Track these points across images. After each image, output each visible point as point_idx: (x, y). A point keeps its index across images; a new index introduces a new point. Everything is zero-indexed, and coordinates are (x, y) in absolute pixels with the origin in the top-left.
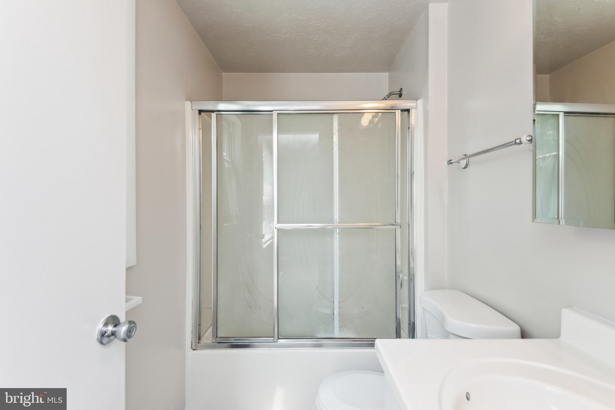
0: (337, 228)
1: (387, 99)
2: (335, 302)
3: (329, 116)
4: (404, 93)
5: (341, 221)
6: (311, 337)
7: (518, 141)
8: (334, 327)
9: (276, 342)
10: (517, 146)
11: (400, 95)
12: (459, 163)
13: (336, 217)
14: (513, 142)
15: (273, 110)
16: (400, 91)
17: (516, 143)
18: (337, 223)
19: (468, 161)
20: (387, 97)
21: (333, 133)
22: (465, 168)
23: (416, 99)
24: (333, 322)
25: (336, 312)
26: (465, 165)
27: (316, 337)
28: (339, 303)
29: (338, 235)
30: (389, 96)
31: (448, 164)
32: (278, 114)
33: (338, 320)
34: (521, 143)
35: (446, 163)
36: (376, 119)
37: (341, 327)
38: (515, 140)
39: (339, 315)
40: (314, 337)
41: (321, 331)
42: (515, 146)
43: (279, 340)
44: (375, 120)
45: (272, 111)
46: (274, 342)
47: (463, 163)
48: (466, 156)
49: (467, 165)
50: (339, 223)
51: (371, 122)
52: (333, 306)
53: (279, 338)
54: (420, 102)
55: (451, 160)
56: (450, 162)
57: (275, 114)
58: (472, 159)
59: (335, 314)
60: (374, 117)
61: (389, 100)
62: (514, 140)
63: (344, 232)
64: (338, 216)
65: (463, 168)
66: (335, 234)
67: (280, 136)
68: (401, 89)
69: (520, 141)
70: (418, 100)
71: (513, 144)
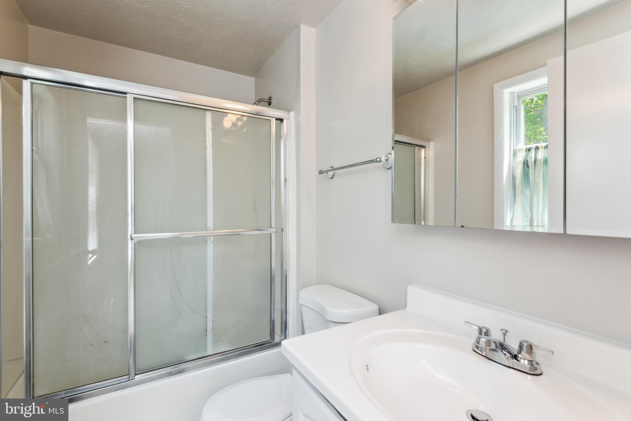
0: (211, 236)
1: (257, 105)
2: (208, 317)
3: (202, 111)
4: (273, 101)
5: (216, 227)
6: (180, 362)
7: (378, 160)
8: (206, 344)
9: (133, 380)
10: (377, 163)
11: (270, 104)
12: (327, 173)
13: (210, 224)
14: (374, 160)
15: (128, 93)
16: (269, 100)
17: (377, 161)
18: (211, 230)
19: (335, 172)
20: (257, 103)
21: (206, 132)
22: (332, 178)
23: (288, 111)
24: (206, 339)
25: (209, 327)
26: (332, 176)
27: (185, 360)
28: (213, 317)
29: (213, 243)
30: (259, 102)
31: (319, 174)
32: (135, 98)
33: (211, 336)
34: (380, 161)
35: (317, 172)
36: (240, 123)
37: (215, 343)
38: (377, 159)
39: (213, 330)
40: (184, 361)
41: (192, 352)
42: (376, 163)
43: (136, 377)
44: (238, 123)
45: (125, 93)
46: (129, 380)
47: (331, 174)
48: (333, 169)
49: (333, 175)
50: (213, 230)
51: (234, 125)
52: (206, 322)
53: (136, 375)
54: (292, 114)
55: (321, 171)
56: (321, 172)
57: (130, 99)
58: (337, 172)
59: (208, 329)
60: (238, 119)
61: (259, 106)
62: (375, 158)
63: (219, 239)
64: (213, 222)
65: (330, 178)
66: (209, 242)
67: (136, 125)
68: (271, 97)
69: (380, 160)
70: (290, 111)
71: (375, 162)
